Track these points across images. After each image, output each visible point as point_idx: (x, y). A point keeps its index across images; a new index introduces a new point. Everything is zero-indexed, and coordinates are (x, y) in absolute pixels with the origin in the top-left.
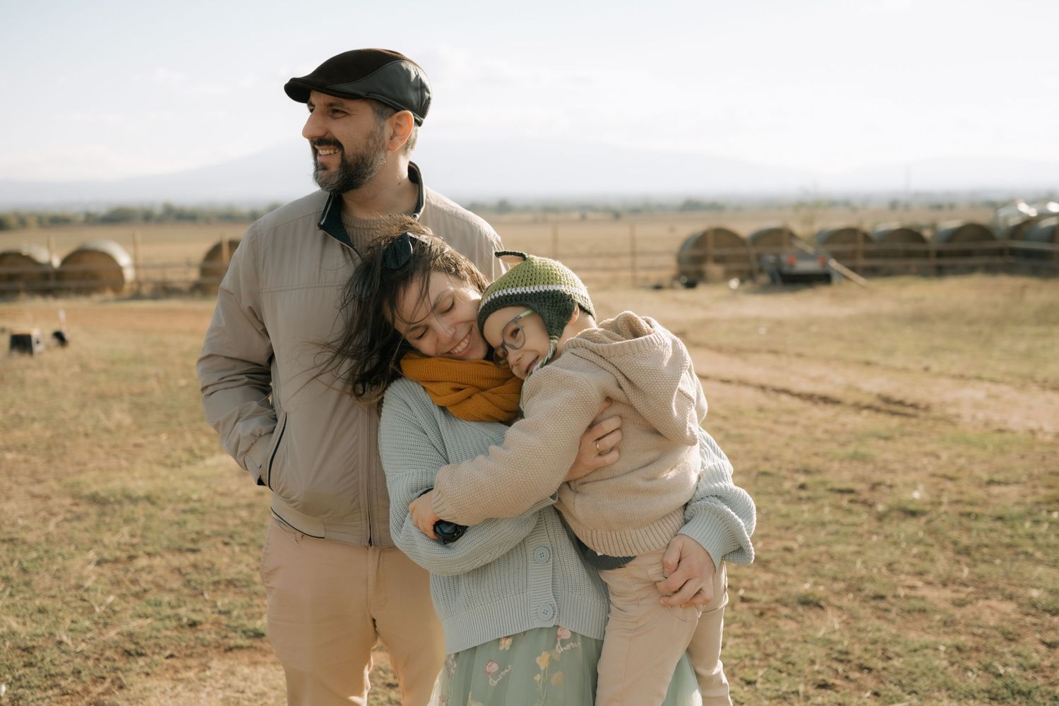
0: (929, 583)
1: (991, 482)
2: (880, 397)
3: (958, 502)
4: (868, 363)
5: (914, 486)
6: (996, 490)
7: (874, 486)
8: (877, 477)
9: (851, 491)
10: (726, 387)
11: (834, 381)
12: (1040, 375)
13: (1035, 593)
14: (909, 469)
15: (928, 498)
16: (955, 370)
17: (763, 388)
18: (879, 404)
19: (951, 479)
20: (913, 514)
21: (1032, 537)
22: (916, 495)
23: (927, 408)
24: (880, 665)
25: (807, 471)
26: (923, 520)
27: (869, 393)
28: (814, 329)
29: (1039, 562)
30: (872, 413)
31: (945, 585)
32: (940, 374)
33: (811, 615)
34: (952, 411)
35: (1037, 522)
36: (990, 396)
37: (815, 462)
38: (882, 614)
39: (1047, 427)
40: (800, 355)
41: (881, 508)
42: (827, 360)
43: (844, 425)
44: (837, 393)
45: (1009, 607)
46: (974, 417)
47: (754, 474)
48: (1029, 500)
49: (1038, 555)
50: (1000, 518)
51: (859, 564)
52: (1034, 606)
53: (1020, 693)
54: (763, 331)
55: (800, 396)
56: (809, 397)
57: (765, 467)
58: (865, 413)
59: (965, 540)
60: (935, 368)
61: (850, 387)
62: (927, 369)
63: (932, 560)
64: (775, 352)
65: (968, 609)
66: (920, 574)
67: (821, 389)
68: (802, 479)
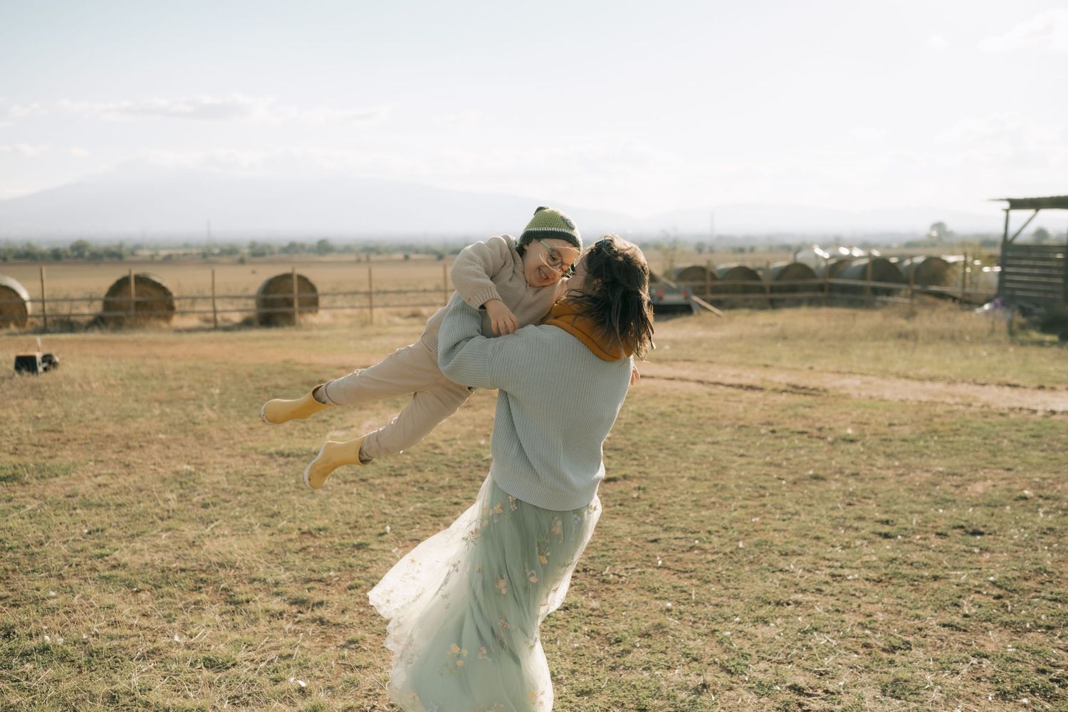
0: (880, 468)
1: (891, 425)
2: (788, 385)
3: (875, 434)
4: (766, 366)
5: (846, 428)
6: (896, 428)
7: (820, 429)
8: (818, 425)
9: (806, 433)
10: (673, 382)
11: (751, 377)
12: (894, 369)
13: (941, 469)
14: (836, 421)
15: (858, 434)
16: (831, 368)
17: (701, 382)
18: (790, 389)
19: (865, 424)
20: (852, 441)
21: (927, 447)
22: (850, 431)
23: (825, 390)
24: (873, 496)
25: (770, 424)
26: (859, 444)
27: (780, 383)
28: (705, 345)
29: (935, 458)
30: (790, 394)
31: (888, 468)
32: (822, 372)
33: (822, 483)
34: (843, 392)
35: (927, 441)
36: (864, 383)
37: (771, 419)
38: (862, 480)
39: (911, 398)
40: (711, 362)
41: (830, 439)
42: (735, 365)
43: (774, 401)
44: (758, 383)
45: (929, 475)
46: (860, 395)
47: (736, 426)
48: (917, 432)
49: (934, 455)
50: (904, 440)
51: (833, 463)
52: (941, 472)
53: (950, 501)
54: (667, 347)
55: (731, 386)
56: (741, 386)
57: (741, 423)
58: (785, 394)
59: (888, 451)
60: (817, 368)
61: (763, 380)
62: (811, 368)
63: (875, 460)
64: (689, 360)
65: (906, 477)
66: (872, 465)
67: (744, 381)
68: (771, 428)
